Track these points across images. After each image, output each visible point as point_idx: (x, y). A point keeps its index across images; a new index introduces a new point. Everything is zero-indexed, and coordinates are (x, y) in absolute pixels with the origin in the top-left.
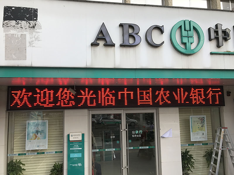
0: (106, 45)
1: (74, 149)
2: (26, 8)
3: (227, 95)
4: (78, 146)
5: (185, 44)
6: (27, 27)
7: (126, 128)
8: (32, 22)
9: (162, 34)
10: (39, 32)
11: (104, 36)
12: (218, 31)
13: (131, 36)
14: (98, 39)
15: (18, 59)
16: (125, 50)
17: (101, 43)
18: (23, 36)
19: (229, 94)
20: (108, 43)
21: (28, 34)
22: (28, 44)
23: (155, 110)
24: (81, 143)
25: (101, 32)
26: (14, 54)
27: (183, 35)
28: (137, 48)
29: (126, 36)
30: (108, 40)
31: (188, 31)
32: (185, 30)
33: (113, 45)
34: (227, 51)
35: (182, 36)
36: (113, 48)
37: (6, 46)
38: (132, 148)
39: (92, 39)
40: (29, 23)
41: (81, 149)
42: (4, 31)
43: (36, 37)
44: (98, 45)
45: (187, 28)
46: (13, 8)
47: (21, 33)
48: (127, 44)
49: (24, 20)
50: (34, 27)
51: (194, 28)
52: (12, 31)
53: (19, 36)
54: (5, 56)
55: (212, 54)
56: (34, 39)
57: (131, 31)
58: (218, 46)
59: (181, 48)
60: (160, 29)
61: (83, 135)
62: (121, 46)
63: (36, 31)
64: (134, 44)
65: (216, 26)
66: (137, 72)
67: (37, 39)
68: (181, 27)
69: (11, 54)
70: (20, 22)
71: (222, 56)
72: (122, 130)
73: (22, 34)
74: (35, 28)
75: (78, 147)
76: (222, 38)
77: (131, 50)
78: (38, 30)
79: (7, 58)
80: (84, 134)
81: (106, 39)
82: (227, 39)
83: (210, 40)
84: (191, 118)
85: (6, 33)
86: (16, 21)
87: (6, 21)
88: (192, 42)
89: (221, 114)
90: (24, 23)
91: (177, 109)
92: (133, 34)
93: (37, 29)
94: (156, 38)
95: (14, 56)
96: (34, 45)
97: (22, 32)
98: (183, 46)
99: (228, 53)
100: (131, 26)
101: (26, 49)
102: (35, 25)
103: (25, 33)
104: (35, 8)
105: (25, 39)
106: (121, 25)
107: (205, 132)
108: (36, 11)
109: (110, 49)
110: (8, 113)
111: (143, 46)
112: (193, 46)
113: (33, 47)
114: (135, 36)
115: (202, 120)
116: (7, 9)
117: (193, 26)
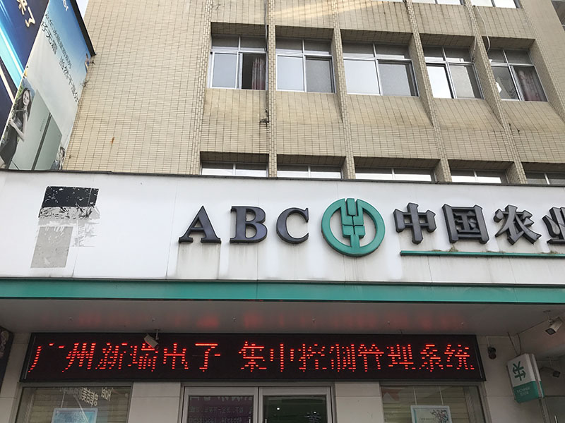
0: (204, 241)
2: (81, 188)
5: (348, 237)
6: (77, 216)
8: (86, 208)
9: (307, 221)
10: (94, 223)
11: (202, 226)
12: (411, 215)
13: (249, 225)
14: (191, 231)
15: (53, 265)
16: (238, 249)
17: (197, 238)
18: (68, 230)
19: (492, 353)
20: (209, 237)
21: (75, 227)
22: (72, 242)
23: (328, 389)
25: (198, 220)
26: (47, 258)
27: (345, 222)
29: (243, 226)
30: (208, 232)
31: (353, 216)
32: (348, 215)
33: (218, 241)
34: (435, 251)
35: (342, 225)
36: (217, 246)
37: (37, 246)
39: (182, 231)
40: (81, 210)
42: (40, 223)
43: (88, 231)
44: (191, 241)
45: (352, 210)
46: (61, 189)
47: (66, 225)
48: (242, 238)
49: (75, 206)
50: (87, 216)
51: (364, 211)
52: (53, 223)
53: (62, 230)
54: (32, 262)
55: (403, 254)
56: (83, 234)
57: (249, 218)
58: (416, 242)
59: (341, 244)
60: (302, 214)
62: (233, 242)
63: (90, 221)
64: (255, 239)
65: (409, 207)
66: (261, 287)
67: (89, 234)
68: (339, 210)
69: (43, 258)
70: (67, 208)
71: (424, 259)
73: (66, 227)
74: (90, 217)
76: (419, 227)
77: (249, 250)
78: (93, 221)
79: (35, 264)
81: (206, 231)
82: (429, 229)
83: (398, 230)
84: (414, 411)
85: (43, 226)
86: (62, 208)
87: (45, 209)
90: (72, 210)
91: (375, 387)
92: (254, 223)
93: (91, 219)
94: (295, 228)
95: (46, 262)
96: (82, 243)
97: (68, 224)
98: (345, 242)
99: (434, 253)
100: (250, 210)
101: (68, 250)
102: (91, 212)
103: (71, 225)
104: (95, 188)
105: (70, 234)
106: (234, 210)
108: (95, 192)
109: (212, 249)
110: (21, 390)
111: (272, 243)
112: (364, 243)
113: (80, 246)
114: (257, 225)
115: (442, 417)
116: (50, 191)
117: (363, 209)
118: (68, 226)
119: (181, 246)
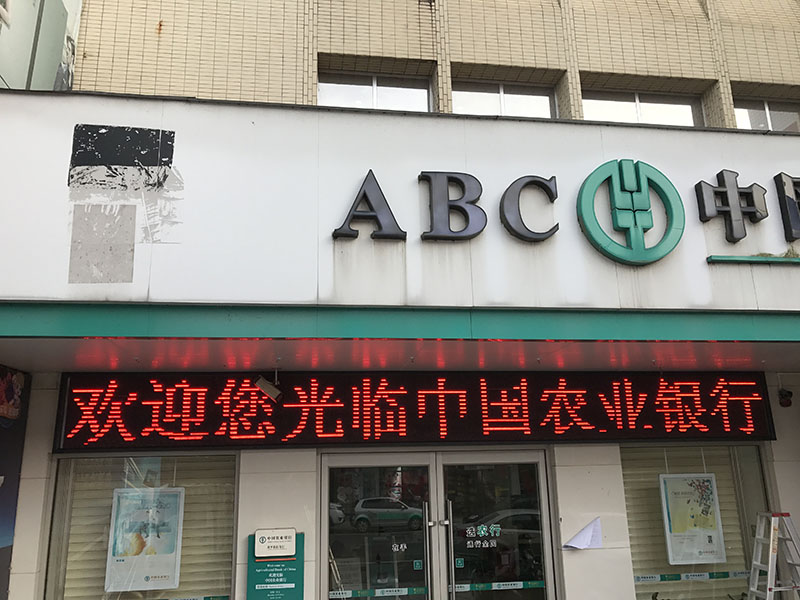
0: (379, 237)
1: (269, 587)
2: (140, 130)
3: (782, 404)
4: (281, 575)
5: (624, 232)
6: (141, 184)
7: (447, 518)
8: (155, 169)
9: (552, 202)
10: (173, 199)
11: (372, 209)
12: (726, 193)
13: (455, 208)
14: (354, 217)
15: (109, 278)
16: (437, 251)
17: (365, 230)
18: (128, 212)
19: (786, 398)
20: (386, 230)
21: (141, 205)
22: (139, 234)
23: (542, 454)
24: (293, 565)
25: (363, 198)
26: (97, 265)
27: (619, 204)
28: (474, 245)
29: (441, 210)
30: (383, 220)
31: (631, 192)
32: (623, 189)
33: (400, 237)
34: (762, 255)
35: (613, 209)
36: (400, 245)
37: (74, 241)
38: (467, 587)
39: (336, 218)
40: (147, 172)
41: (293, 586)
42: (72, 197)
43: (165, 213)
44: (353, 235)
45: (630, 183)
46: (104, 131)
47: (122, 202)
48: (444, 232)
49: (134, 165)
50: (160, 184)
51: (652, 184)
52: (97, 198)
53: (116, 210)
54: (70, 271)
55: (711, 261)
56: (158, 219)
57: (454, 194)
58: (732, 239)
59: (615, 243)
60: (545, 188)
61: (300, 538)
62: (427, 238)
63: (166, 194)
64: (464, 234)
65: (720, 177)
66: (477, 319)
67: (168, 219)
68: (609, 181)
69: (88, 264)
70: (120, 169)
71: (746, 270)
72: (431, 524)
73: (124, 206)
74: (165, 187)
75: (281, 580)
76: (740, 213)
77: (456, 251)
78: (172, 194)
79: (75, 276)
80: (302, 535)
81: (380, 218)
82: (755, 216)
83: (704, 218)
84: (665, 483)
85: (78, 202)
86: (110, 168)
87: (79, 169)
88: (646, 225)
89: (765, 467)
90: (131, 173)
91: (614, 451)
92: (462, 204)
93: (168, 189)
94: (534, 214)
95: (95, 271)
96: (157, 236)
97: (125, 199)
98: (618, 239)
99: (763, 259)
100: (455, 180)
101: (133, 250)
102: (165, 177)
103: (132, 201)
104: (168, 129)
105: (133, 218)
106: (425, 178)
107: (718, 533)
108: (169, 137)
109: (392, 250)
110: (55, 464)
111: (493, 240)
112: (651, 239)
113: (154, 242)
114: (468, 208)
115: (703, 489)
116: (83, 134)
117: (649, 179)
118: (127, 203)
119: (339, 245)
